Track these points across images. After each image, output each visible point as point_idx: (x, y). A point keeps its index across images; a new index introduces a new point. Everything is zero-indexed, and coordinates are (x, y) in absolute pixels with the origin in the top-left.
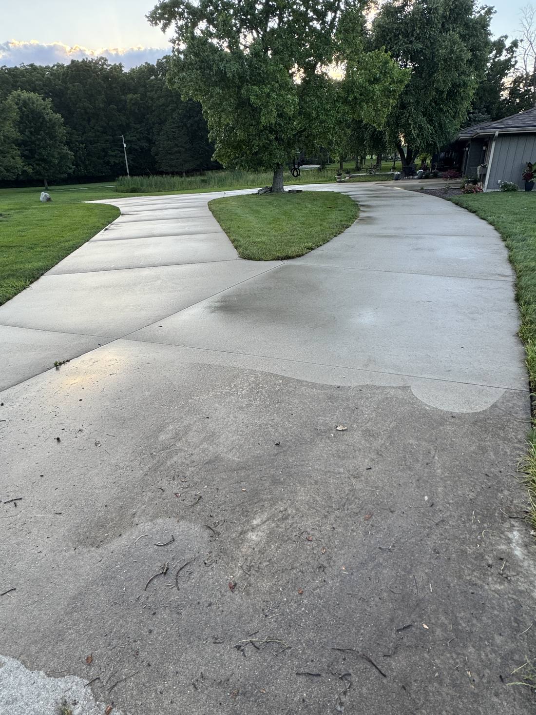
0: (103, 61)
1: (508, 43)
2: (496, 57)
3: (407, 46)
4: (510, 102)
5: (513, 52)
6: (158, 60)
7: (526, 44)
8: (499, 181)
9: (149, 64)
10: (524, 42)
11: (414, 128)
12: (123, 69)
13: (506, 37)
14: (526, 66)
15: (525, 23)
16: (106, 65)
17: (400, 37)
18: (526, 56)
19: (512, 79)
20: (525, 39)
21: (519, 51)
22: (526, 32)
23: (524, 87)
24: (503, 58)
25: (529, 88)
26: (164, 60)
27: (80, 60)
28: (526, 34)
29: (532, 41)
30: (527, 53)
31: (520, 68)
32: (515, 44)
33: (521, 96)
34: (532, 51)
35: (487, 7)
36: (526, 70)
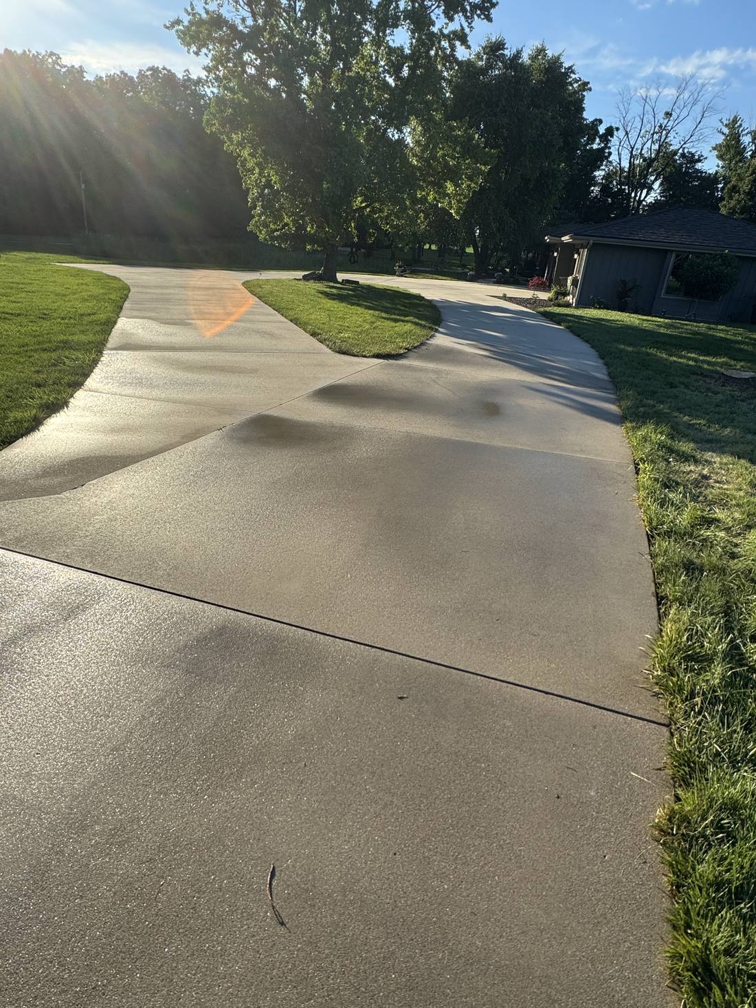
0: (54, 58)
1: (602, 129)
2: (587, 144)
3: (490, 118)
4: (601, 201)
5: (608, 141)
6: (140, 71)
7: (621, 134)
8: (591, 297)
9: (126, 75)
10: (620, 130)
11: (494, 219)
12: (85, 74)
13: (600, 121)
14: (620, 159)
15: (622, 108)
16: (58, 64)
17: (483, 105)
18: (621, 147)
19: (602, 173)
20: (621, 128)
21: (614, 141)
22: (622, 118)
23: (617, 185)
24: (595, 146)
25: (623, 187)
26: (149, 73)
27: (19, 52)
28: (622, 121)
29: (628, 130)
30: (622, 144)
31: (614, 161)
32: (610, 131)
33: (614, 195)
34: (628, 143)
35: (581, 80)
36: (620, 164)
